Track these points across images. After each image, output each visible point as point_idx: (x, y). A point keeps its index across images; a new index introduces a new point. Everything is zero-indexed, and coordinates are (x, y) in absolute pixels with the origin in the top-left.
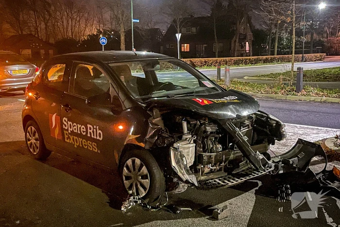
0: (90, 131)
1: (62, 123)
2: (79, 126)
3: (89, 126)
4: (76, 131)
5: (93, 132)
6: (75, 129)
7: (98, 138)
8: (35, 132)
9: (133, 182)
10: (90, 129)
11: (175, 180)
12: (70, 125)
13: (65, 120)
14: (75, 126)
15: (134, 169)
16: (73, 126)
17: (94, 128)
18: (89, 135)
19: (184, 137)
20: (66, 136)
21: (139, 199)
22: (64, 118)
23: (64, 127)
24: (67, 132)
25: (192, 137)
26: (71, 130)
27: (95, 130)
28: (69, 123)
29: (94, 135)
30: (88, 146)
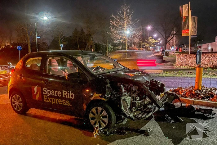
0: (65, 94)
1: (42, 91)
2: (56, 92)
3: (64, 91)
4: (54, 95)
5: (67, 94)
6: (53, 94)
7: (71, 98)
8: (19, 98)
9: (97, 120)
10: (65, 93)
11: (123, 117)
12: (49, 92)
13: (45, 89)
14: (53, 92)
15: (97, 113)
16: (51, 92)
17: (67, 92)
18: (64, 96)
19: (124, 94)
20: (45, 98)
21: (102, 129)
22: (44, 88)
23: (44, 93)
24: (46, 96)
25: (128, 93)
26: (50, 94)
27: (68, 93)
28: (48, 91)
29: (67, 96)
30: (62, 102)
